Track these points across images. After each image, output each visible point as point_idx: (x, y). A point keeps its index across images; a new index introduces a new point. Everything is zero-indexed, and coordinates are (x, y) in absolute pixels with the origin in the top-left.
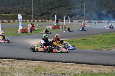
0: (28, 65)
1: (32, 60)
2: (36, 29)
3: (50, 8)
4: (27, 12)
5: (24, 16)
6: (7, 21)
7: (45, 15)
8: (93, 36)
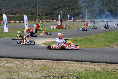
0: (34, 64)
1: (37, 59)
2: (41, 29)
3: (54, 8)
4: (32, 13)
5: (29, 16)
6: (14, 22)
7: (49, 15)
8: (95, 35)
